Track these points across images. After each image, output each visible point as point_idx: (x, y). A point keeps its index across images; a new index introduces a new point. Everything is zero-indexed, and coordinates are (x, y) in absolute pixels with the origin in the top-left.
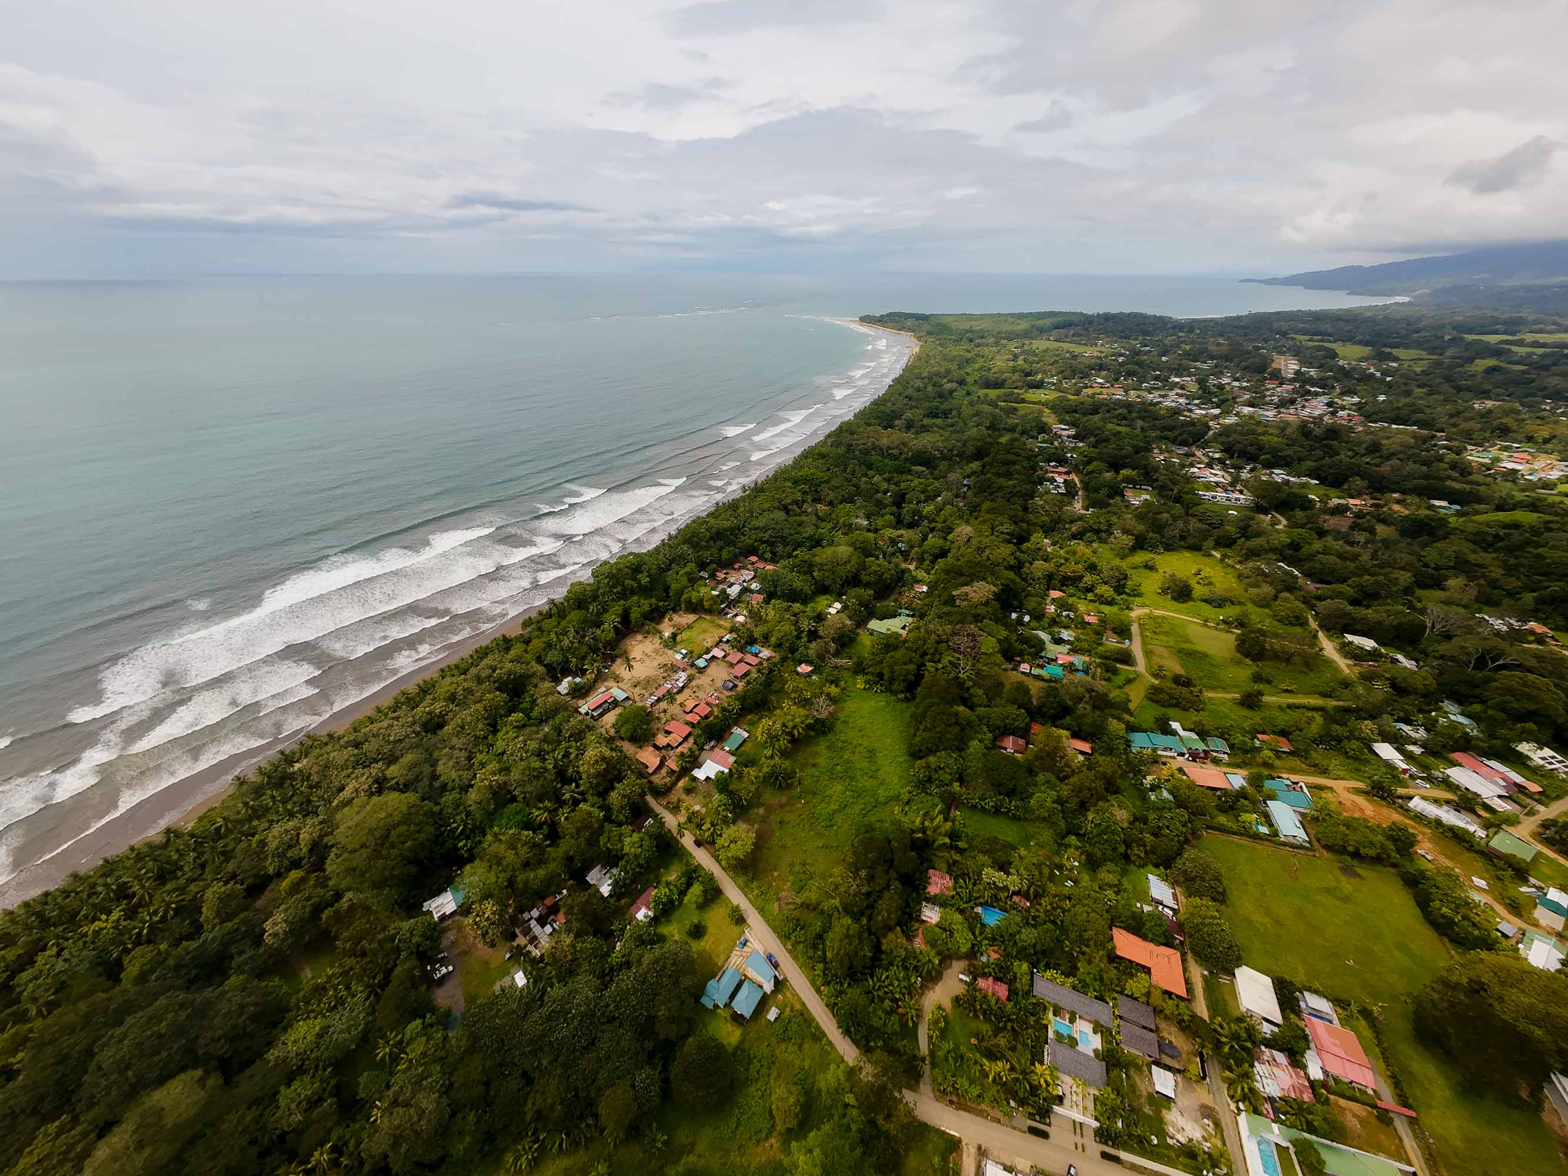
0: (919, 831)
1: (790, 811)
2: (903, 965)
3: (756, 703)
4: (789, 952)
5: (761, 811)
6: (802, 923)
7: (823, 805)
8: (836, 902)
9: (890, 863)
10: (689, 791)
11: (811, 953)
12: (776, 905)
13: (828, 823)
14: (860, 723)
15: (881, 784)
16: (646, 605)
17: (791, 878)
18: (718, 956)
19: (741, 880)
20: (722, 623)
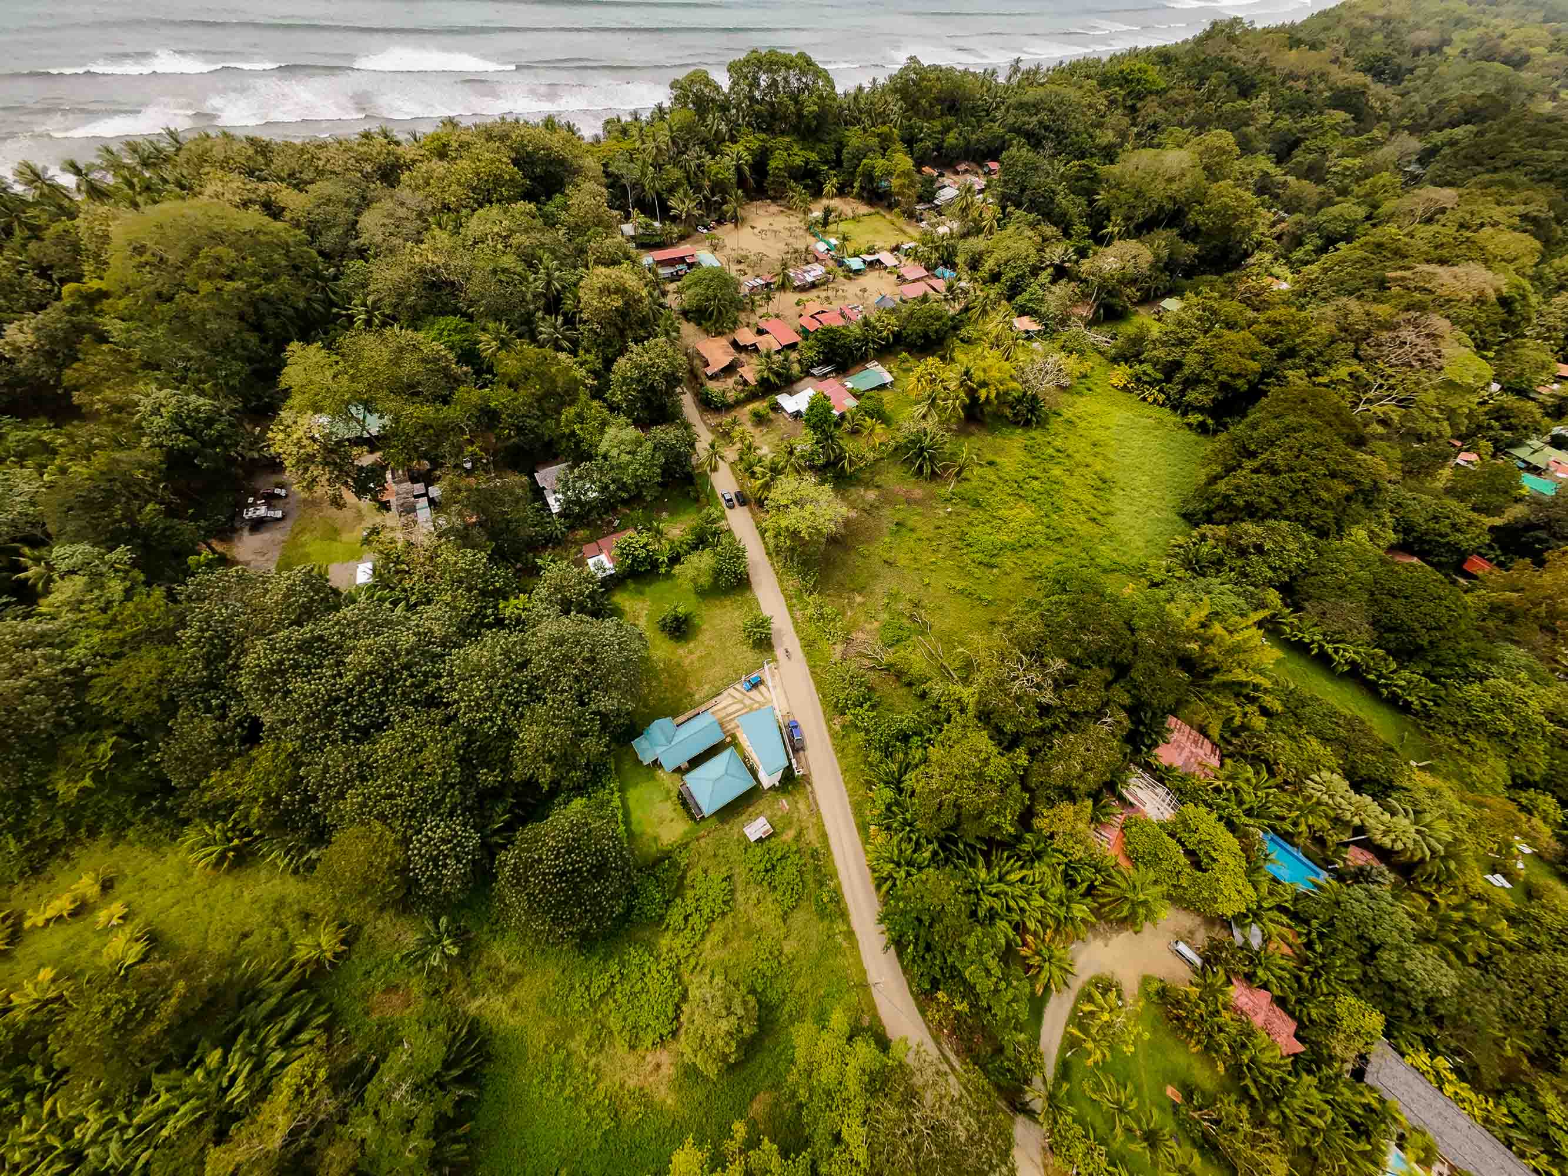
0: (1191, 637)
1: (922, 515)
2: (1065, 874)
3: (926, 336)
4: (833, 735)
5: (871, 495)
6: (876, 697)
7: (987, 528)
8: (968, 694)
9: (1122, 671)
10: (760, 420)
11: (875, 756)
12: (839, 648)
13: (986, 560)
14: (1097, 434)
15: (1111, 536)
16: (800, 156)
17: (885, 616)
18: (700, 684)
19: (793, 582)
20: (909, 230)
